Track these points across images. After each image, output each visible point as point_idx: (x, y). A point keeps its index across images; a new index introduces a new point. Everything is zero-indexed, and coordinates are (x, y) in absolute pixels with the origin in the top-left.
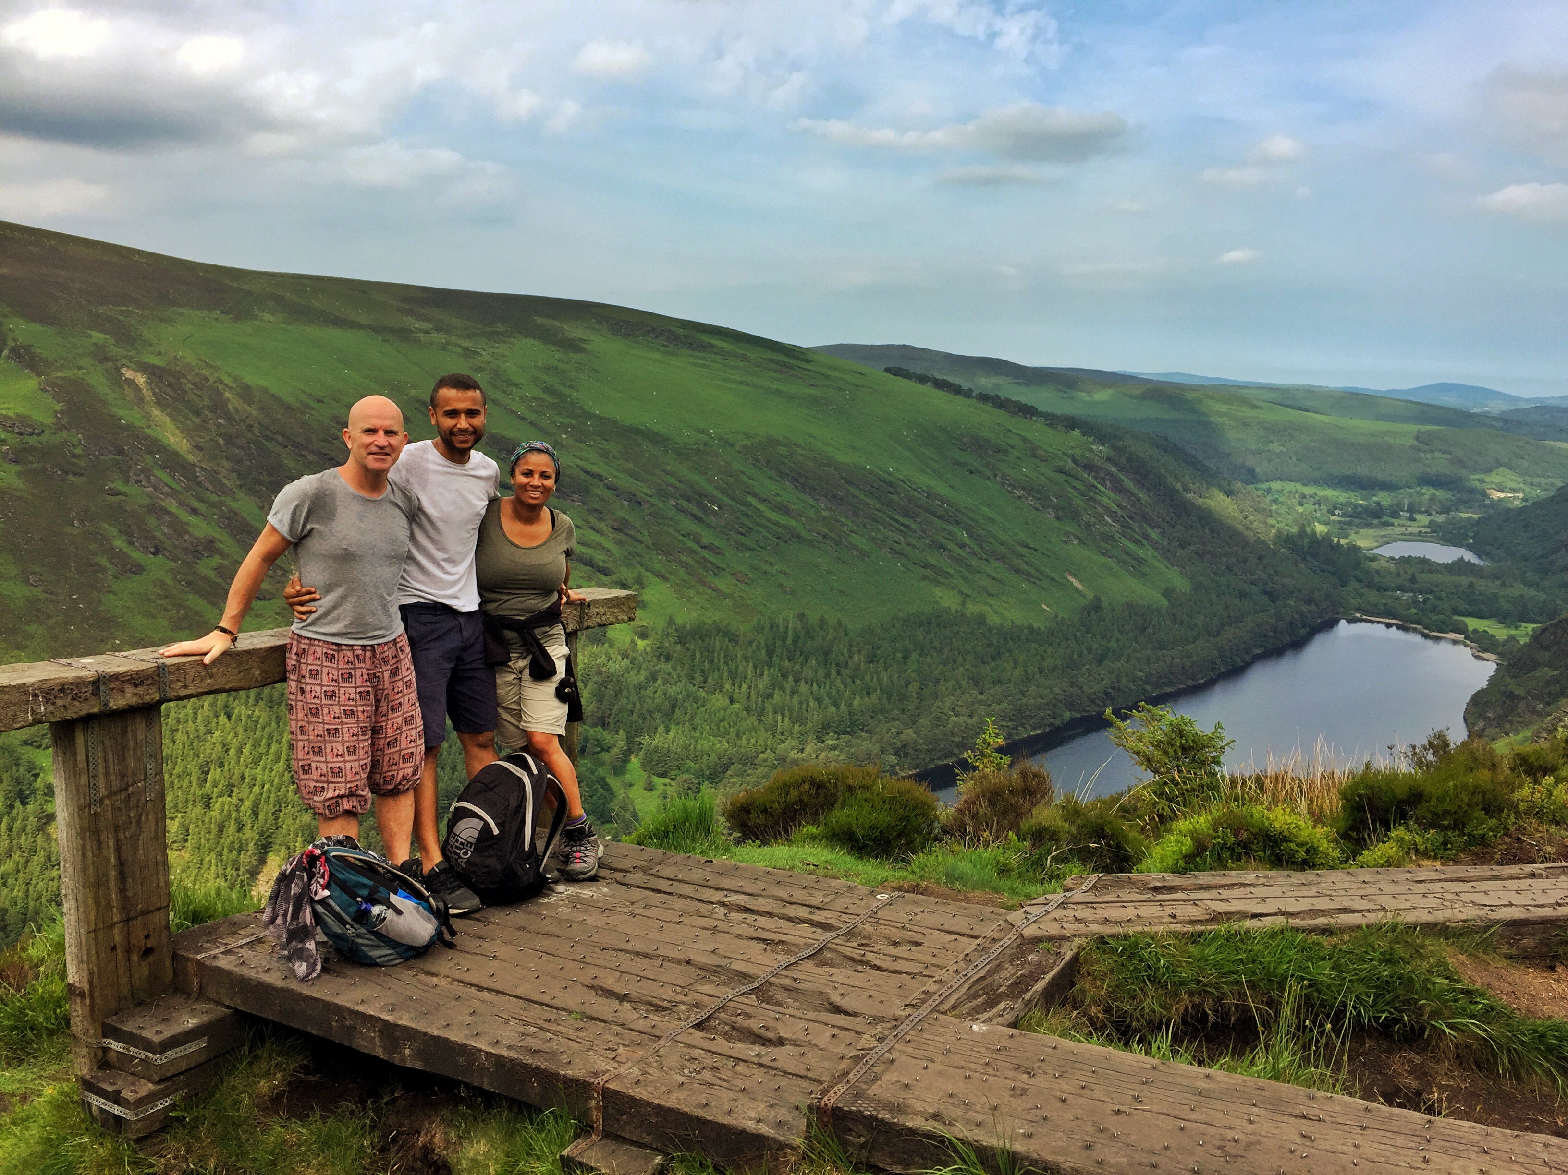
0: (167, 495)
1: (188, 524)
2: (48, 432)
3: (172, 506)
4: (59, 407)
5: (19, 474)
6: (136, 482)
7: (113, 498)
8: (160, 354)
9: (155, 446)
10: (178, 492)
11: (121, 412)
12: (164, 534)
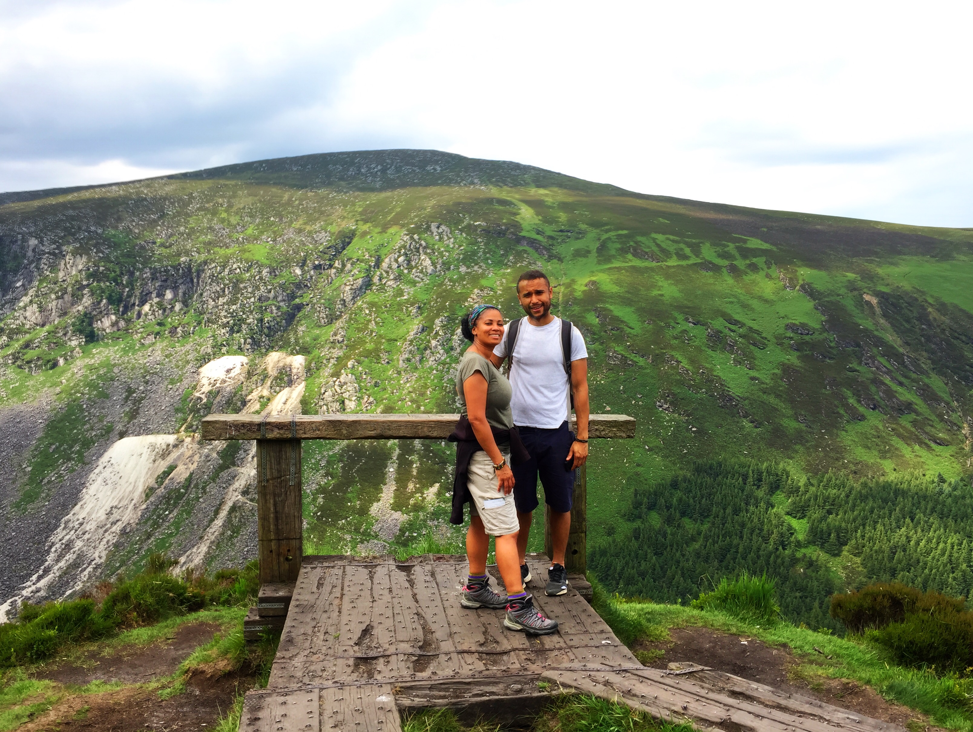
0: (885, 373)
1: (896, 392)
2: (817, 333)
3: (887, 380)
4: (823, 318)
5: (798, 357)
6: (866, 364)
7: (851, 373)
8: (888, 285)
9: (879, 342)
10: (891, 371)
11: (860, 321)
12: (881, 398)
